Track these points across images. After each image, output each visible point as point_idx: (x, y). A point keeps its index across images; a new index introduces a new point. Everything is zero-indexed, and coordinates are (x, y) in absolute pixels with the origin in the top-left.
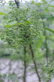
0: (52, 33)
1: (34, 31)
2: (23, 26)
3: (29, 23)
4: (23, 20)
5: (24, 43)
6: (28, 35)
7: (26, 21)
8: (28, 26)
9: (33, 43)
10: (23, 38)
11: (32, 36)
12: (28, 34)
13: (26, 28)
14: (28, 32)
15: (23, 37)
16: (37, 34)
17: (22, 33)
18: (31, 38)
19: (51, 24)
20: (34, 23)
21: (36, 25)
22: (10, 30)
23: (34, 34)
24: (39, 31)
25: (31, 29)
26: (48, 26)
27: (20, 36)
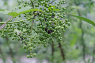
0: (91, 25)
1: (60, 22)
2: (43, 15)
3: (52, 9)
4: (42, 4)
5: (44, 41)
6: (51, 29)
7: (48, 6)
8: (51, 14)
9: (60, 40)
10: (43, 33)
11: (56, 29)
12: (51, 27)
13: (47, 18)
14: (50, 24)
15: (44, 31)
16: (64, 27)
17: (41, 26)
18: (56, 33)
19: (89, 12)
20: (62, 9)
21: (64, 13)
22: (21, 21)
23: (59, 27)
24: (69, 22)
25: (55, 19)
26: (86, 15)
27: (38, 31)
